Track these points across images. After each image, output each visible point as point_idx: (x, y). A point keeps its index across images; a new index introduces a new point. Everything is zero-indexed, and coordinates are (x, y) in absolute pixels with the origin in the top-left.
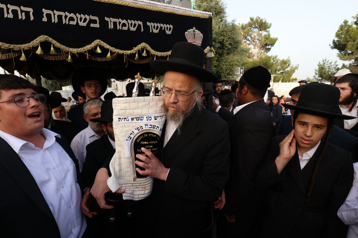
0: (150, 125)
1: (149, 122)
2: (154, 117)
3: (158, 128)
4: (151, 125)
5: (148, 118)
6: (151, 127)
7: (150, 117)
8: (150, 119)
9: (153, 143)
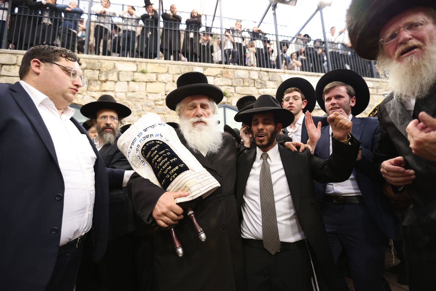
0: (143, 138)
1: (142, 137)
2: (144, 130)
3: (152, 136)
4: (145, 137)
5: (139, 135)
6: (144, 138)
7: (141, 133)
8: (141, 134)
9: (156, 148)
